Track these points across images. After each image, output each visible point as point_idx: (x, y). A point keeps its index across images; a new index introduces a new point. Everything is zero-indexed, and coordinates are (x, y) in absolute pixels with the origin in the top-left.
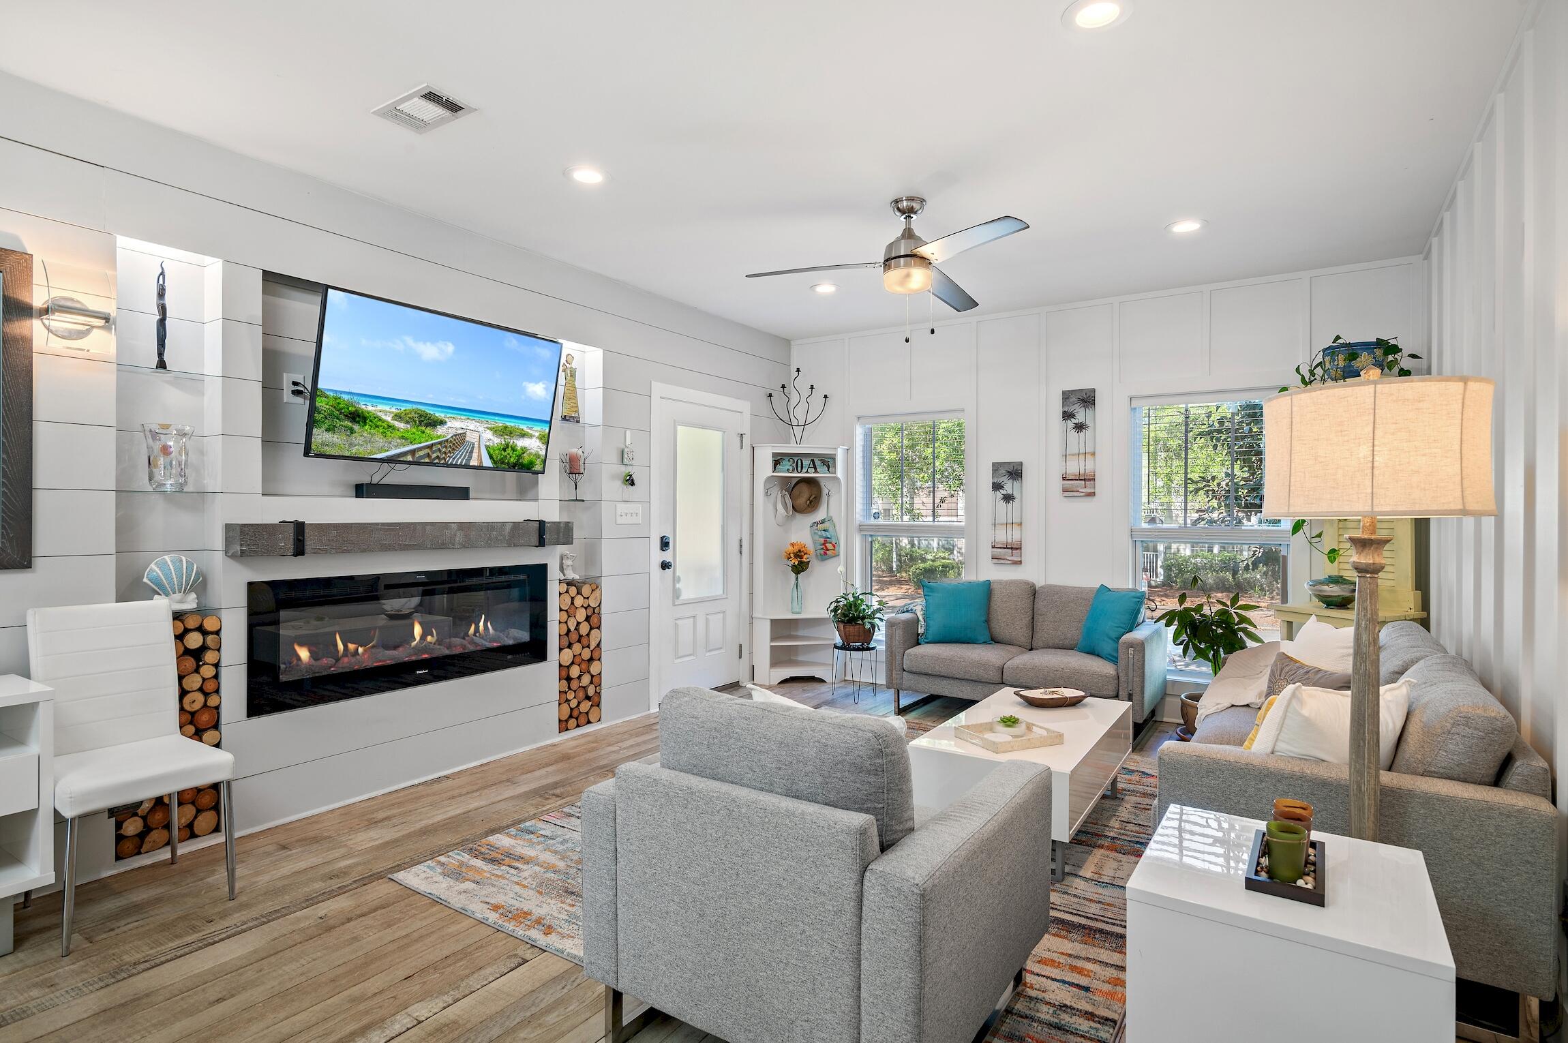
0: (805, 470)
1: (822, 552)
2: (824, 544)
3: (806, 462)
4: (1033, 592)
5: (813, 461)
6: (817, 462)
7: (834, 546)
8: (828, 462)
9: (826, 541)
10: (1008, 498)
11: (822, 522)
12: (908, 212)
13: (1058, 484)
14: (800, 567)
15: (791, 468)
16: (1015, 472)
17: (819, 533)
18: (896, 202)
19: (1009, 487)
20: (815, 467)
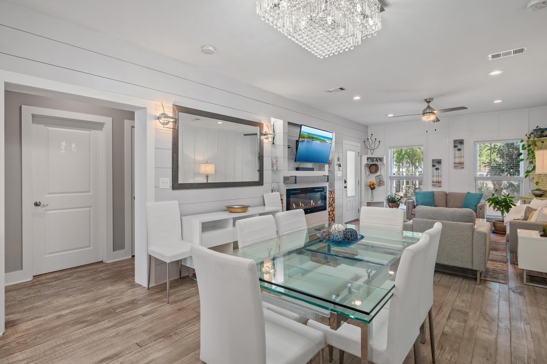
0: (374, 162)
1: (379, 184)
2: (380, 182)
3: (375, 160)
4: (446, 195)
5: (376, 159)
6: (378, 160)
7: (383, 182)
8: (381, 159)
9: (380, 181)
10: (437, 169)
11: (379, 176)
12: (428, 102)
13: (452, 165)
14: (373, 189)
15: (371, 161)
16: (439, 162)
17: (378, 179)
18: (426, 100)
19: (437, 166)
20: (377, 161)
